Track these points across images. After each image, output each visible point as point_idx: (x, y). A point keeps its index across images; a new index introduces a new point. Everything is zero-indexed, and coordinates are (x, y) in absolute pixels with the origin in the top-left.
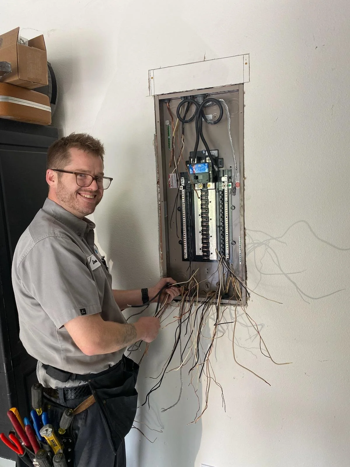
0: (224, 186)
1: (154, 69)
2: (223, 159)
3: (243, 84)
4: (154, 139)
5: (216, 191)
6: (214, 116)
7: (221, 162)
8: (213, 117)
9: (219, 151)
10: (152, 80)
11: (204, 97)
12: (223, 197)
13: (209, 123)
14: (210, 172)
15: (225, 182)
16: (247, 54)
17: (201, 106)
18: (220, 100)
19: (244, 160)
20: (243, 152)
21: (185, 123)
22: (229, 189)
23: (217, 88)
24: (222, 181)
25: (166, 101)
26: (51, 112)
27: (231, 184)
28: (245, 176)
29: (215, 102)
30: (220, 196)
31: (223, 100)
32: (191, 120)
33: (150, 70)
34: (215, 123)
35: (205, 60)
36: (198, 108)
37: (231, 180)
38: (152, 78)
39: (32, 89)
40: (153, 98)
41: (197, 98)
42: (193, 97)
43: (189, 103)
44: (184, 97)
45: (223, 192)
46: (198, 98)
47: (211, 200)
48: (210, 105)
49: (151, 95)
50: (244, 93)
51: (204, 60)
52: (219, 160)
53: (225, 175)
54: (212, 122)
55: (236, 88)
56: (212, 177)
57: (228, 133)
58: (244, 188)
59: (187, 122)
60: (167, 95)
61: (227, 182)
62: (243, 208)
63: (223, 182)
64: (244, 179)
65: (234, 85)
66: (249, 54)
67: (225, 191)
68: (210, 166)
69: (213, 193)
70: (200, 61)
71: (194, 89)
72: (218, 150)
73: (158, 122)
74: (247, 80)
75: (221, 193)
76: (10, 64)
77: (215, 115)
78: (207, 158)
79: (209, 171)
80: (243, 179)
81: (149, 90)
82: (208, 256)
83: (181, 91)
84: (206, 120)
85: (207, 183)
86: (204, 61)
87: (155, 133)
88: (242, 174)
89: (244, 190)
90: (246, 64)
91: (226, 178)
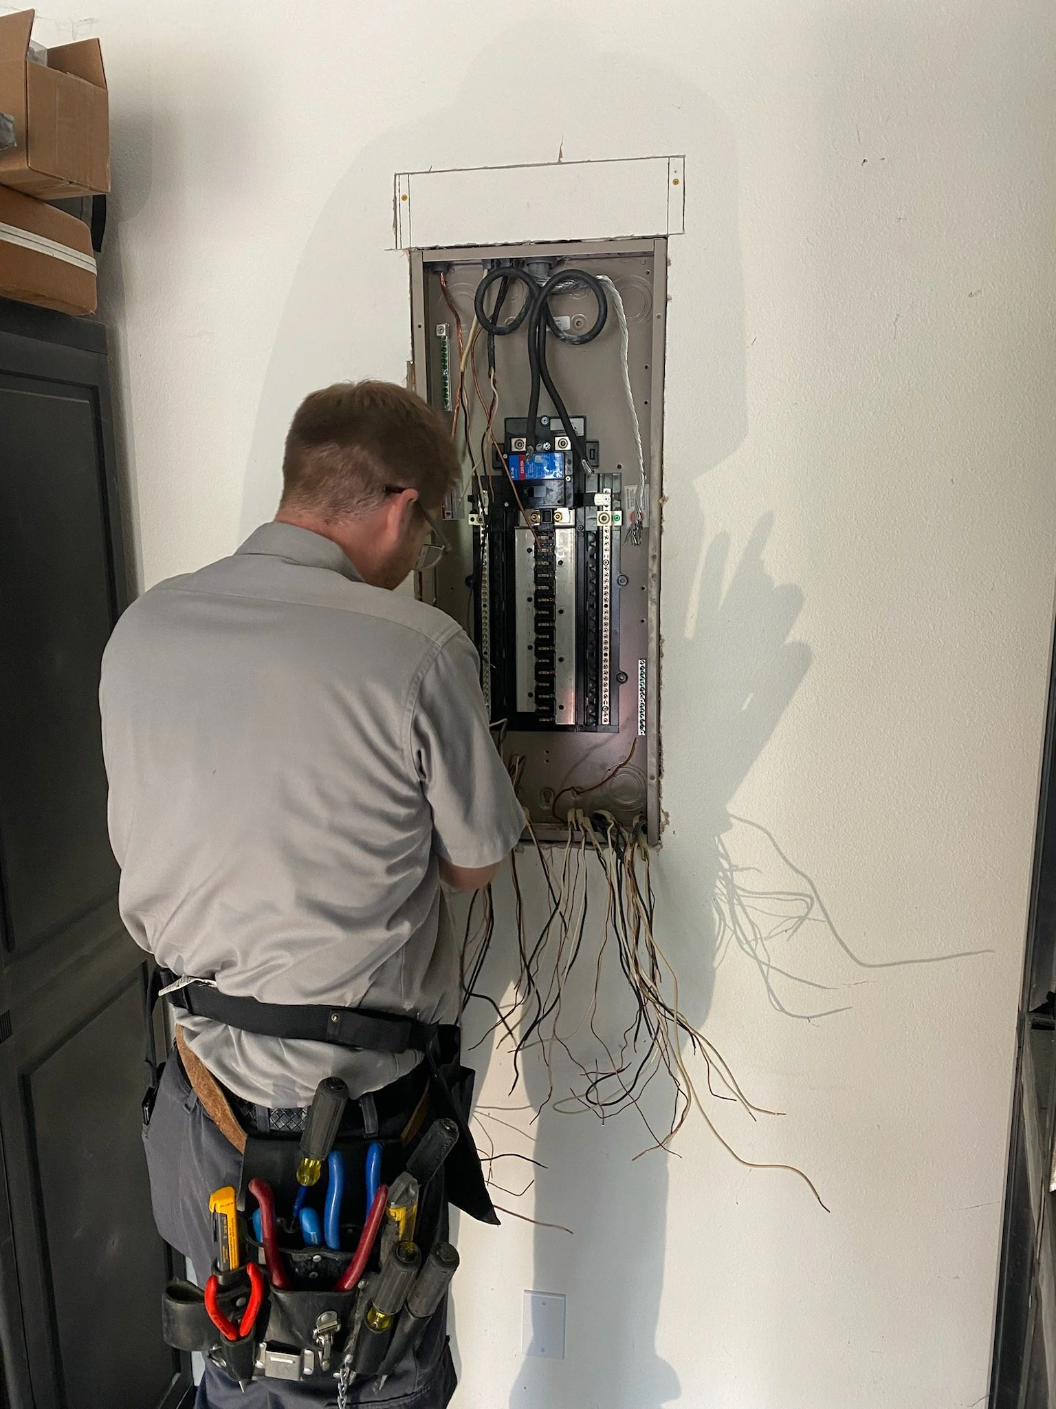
0: (604, 519)
1: (412, 174)
2: (598, 442)
3: (666, 237)
4: (406, 376)
5: (577, 533)
6: (576, 321)
7: (592, 451)
8: (572, 322)
9: (587, 420)
10: (404, 204)
11: (550, 265)
12: (598, 549)
13: (564, 340)
14: (568, 479)
15: (605, 508)
16: (677, 157)
17: (544, 293)
18: (600, 277)
19: (662, 450)
20: (661, 427)
21: (495, 336)
22: (614, 528)
23: (592, 243)
24: (596, 504)
25: (439, 269)
26: (96, 273)
27: (619, 513)
28: (664, 492)
29: (586, 282)
30: (590, 548)
31: (606, 278)
32: (514, 327)
33: (399, 174)
34: (584, 341)
35: (561, 159)
36: (537, 294)
37: (619, 502)
38: (404, 198)
39: (50, 202)
40: (406, 257)
41: (530, 265)
42: (519, 263)
43: (505, 279)
44: (492, 260)
45: (598, 534)
46: (534, 267)
47: (563, 556)
48: (567, 288)
49: (399, 247)
50: (667, 263)
51: (557, 161)
52: (589, 446)
53: (605, 490)
54: (575, 338)
55: (646, 247)
56: (572, 493)
57: (621, 372)
58: (661, 527)
59: (501, 333)
60: (446, 250)
61: (609, 508)
62: (657, 580)
63: (599, 508)
64: (663, 500)
65: (639, 238)
66: (684, 157)
67: (604, 532)
68: (567, 460)
69: (569, 538)
70: (546, 162)
71: (527, 239)
72: (585, 418)
73: (420, 327)
74: (675, 228)
75: (590, 538)
76: (12, 122)
77: (582, 317)
78: (557, 439)
79: (565, 476)
80: (661, 501)
81: (393, 233)
82: (551, 713)
83: (490, 243)
84: (556, 331)
85: (554, 509)
86: (560, 163)
87: (410, 358)
88: (656, 487)
89: (661, 532)
90: (676, 182)
91: (608, 496)
